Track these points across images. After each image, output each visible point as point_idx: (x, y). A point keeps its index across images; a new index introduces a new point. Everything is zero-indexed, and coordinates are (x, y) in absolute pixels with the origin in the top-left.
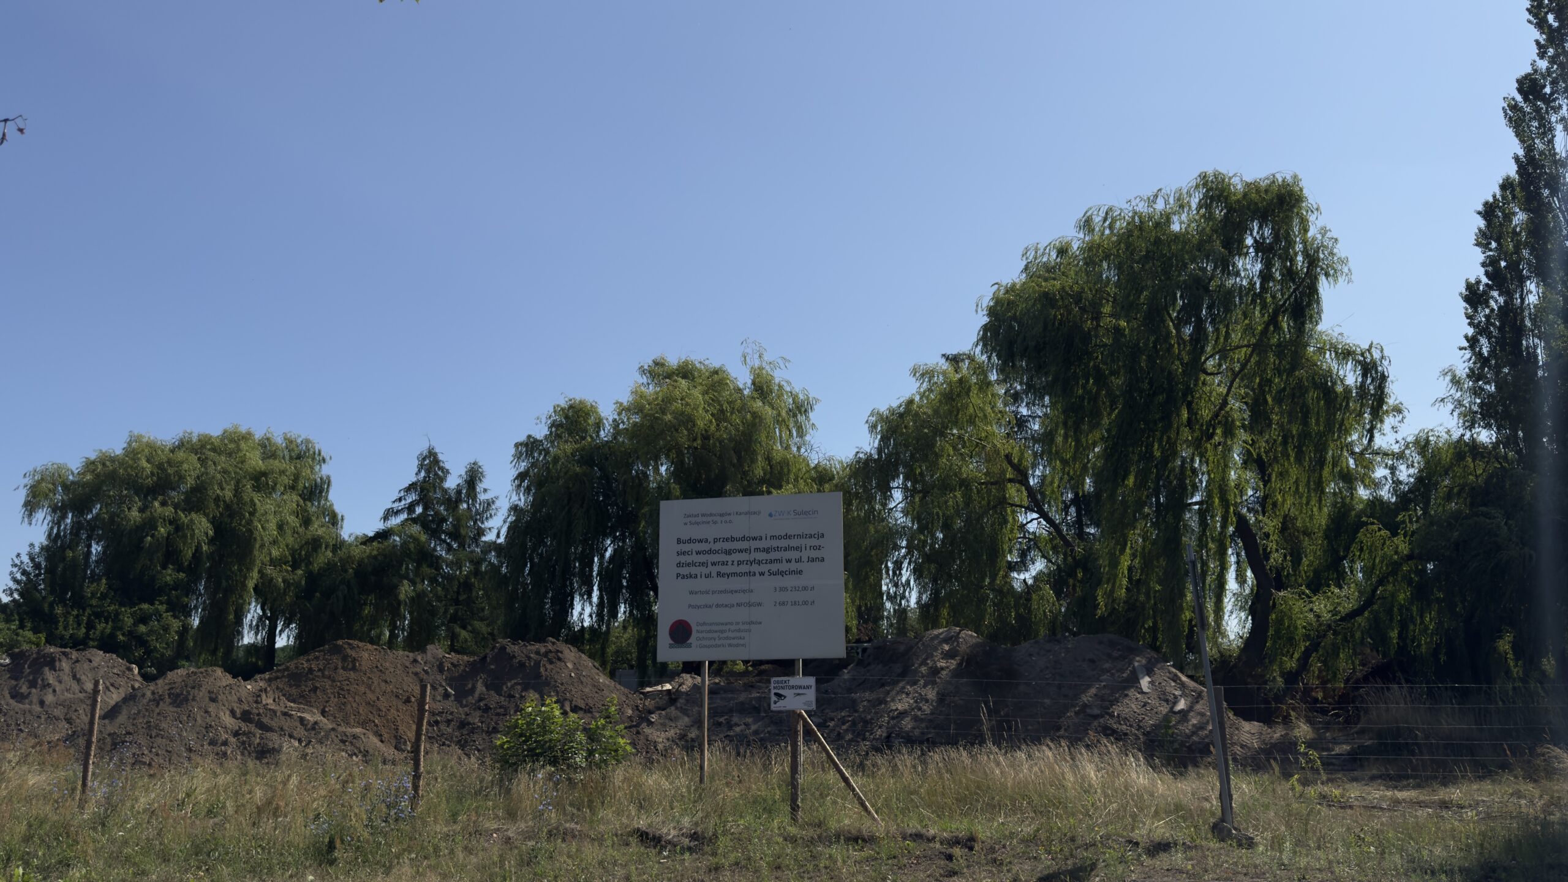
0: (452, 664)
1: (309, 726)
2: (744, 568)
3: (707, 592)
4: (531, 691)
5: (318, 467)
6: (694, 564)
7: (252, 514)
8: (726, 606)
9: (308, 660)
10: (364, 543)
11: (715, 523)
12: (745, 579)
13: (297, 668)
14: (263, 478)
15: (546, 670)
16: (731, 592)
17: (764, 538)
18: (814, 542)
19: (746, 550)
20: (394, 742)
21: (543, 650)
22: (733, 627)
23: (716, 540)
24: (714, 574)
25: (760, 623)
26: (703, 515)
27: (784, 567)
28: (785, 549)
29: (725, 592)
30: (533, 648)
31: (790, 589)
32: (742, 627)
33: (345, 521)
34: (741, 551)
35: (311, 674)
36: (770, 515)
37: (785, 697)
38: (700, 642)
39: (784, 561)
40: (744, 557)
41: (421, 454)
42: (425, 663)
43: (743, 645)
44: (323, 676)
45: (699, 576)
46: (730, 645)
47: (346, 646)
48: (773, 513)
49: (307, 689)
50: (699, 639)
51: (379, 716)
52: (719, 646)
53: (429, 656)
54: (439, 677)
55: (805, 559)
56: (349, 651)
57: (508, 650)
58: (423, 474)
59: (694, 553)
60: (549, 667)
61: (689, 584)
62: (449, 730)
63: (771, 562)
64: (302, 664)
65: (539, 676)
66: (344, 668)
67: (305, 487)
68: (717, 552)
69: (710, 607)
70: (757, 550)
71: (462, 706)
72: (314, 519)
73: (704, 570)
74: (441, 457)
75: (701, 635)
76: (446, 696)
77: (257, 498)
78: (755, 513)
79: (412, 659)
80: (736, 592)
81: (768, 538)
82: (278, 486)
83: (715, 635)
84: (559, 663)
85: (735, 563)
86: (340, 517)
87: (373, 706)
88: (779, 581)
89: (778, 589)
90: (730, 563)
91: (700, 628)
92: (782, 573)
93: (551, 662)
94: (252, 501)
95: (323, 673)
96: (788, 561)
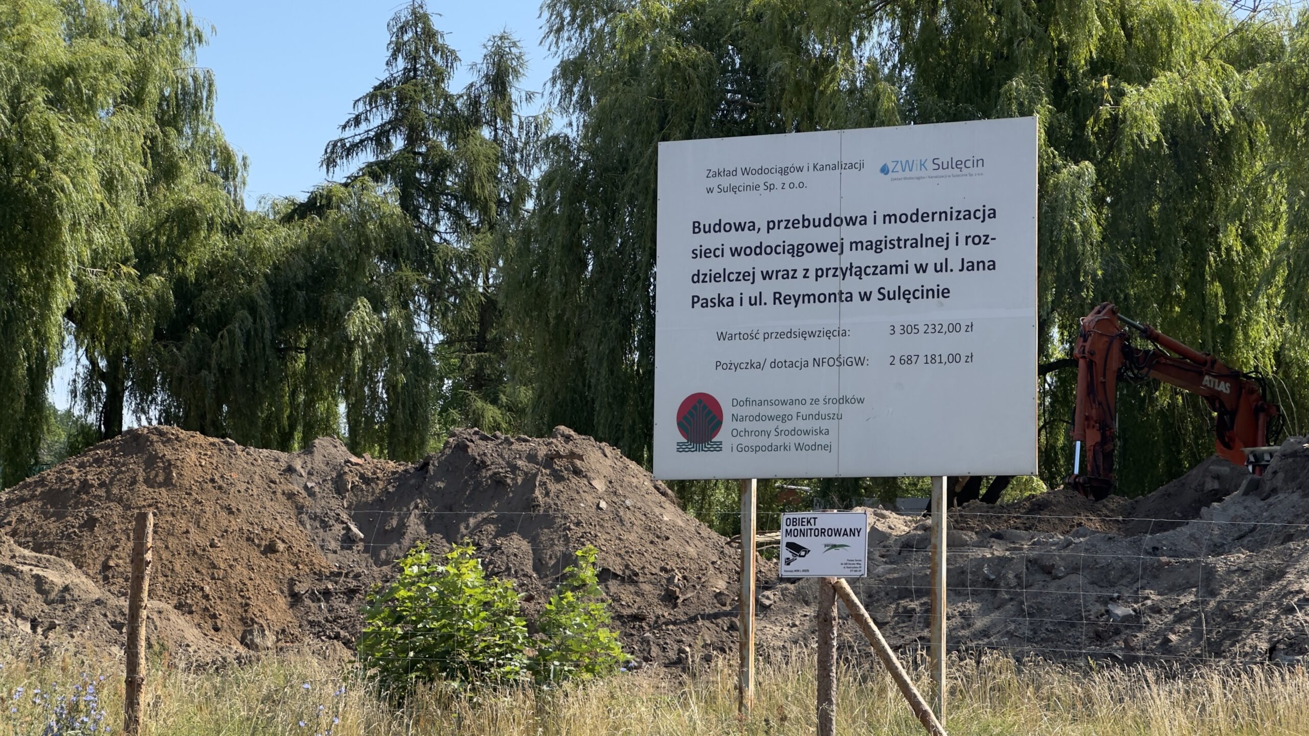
0: (362, 476)
1: (52, 596)
2: (829, 285)
3: (753, 336)
4: (515, 536)
5: (188, 50)
6: (726, 276)
7: (50, 156)
8: (792, 365)
9: (82, 466)
10: (288, 219)
11: (770, 187)
12: (831, 307)
13: (60, 479)
14: (69, 80)
15: (547, 494)
16: (803, 335)
17: (870, 220)
18: (973, 227)
19: (833, 246)
20: (239, 629)
21: (542, 451)
22: (805, 410)
23: (771, 226)
24: (768, 298)
25: (861, 401)
26: (746, 172)
27: (911, 281)
28: (915, 245)
29: (791, 334)
30: (524, 447)
31: (922, 328)
32: (824, 409)
33: (250, 169)
34: (822, 248)
35: (87, 493)
36: (884, 170)
37: (807, 552)
38: (738, 440)
39: (912, 269)
40: (828, 259)
41: (396, 19)
42: (310, 474)
43: (825, 447)
44: (108, 498)
45: (737, 302)
46: (799, 447)
47: (155, 438)
48: (891, 166)
49: (77, 523)
50: (736, 433)
51: (213, 578)
52: (777, 449)
53: (318, 460)
54: (334, 503)
55: (955, 264)
56: (159, 447)
57: (473, 450)
58: (401, 63)
59: (727, 252)
60: (553, 487)
61: (720, 317)
62: (351, 609)
63: (885, 271)
64: (71, 472)
65: (531, 505)
66: (149, 482)
67: (163, 98)
68: (774, 250)
69: (759, 366)
70: (855, 245)
71: (379, 563)
72: (184, 165)
73: (747, 289)
74: (437, 24)
75: (740, 426)
76: (348, 541)
77: (55, 120)
78: (852, 166)
79: (284, 465)
80: (812, 334)
81: (880, 219)
82: (100, 97)
83: (769, 426)
84: (574, 480)
85: (811, 274)
86: (239, 162)
87: (201, 558)
88: (900, 312)
89: (898, 329)
90: (800, 274)
91: (738, 411)
92: (906, 295)
93: (559, 478)
94: (47, 128)
95: (108, 492)
96: (920, 269)
